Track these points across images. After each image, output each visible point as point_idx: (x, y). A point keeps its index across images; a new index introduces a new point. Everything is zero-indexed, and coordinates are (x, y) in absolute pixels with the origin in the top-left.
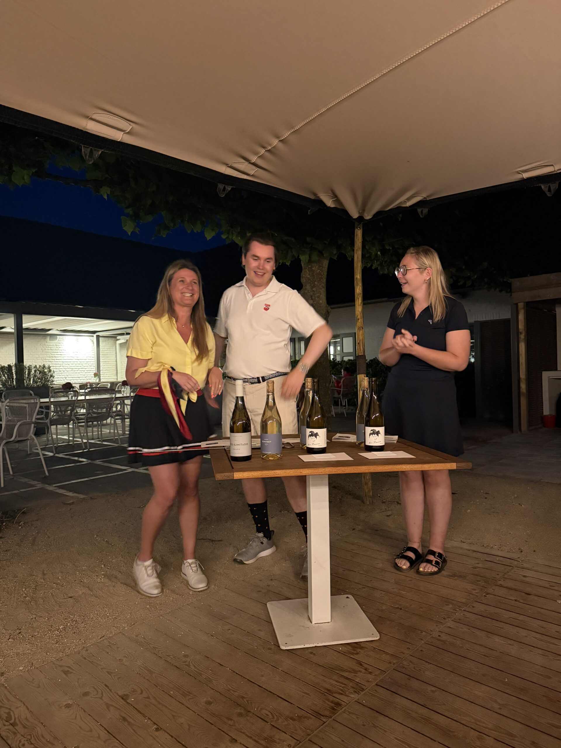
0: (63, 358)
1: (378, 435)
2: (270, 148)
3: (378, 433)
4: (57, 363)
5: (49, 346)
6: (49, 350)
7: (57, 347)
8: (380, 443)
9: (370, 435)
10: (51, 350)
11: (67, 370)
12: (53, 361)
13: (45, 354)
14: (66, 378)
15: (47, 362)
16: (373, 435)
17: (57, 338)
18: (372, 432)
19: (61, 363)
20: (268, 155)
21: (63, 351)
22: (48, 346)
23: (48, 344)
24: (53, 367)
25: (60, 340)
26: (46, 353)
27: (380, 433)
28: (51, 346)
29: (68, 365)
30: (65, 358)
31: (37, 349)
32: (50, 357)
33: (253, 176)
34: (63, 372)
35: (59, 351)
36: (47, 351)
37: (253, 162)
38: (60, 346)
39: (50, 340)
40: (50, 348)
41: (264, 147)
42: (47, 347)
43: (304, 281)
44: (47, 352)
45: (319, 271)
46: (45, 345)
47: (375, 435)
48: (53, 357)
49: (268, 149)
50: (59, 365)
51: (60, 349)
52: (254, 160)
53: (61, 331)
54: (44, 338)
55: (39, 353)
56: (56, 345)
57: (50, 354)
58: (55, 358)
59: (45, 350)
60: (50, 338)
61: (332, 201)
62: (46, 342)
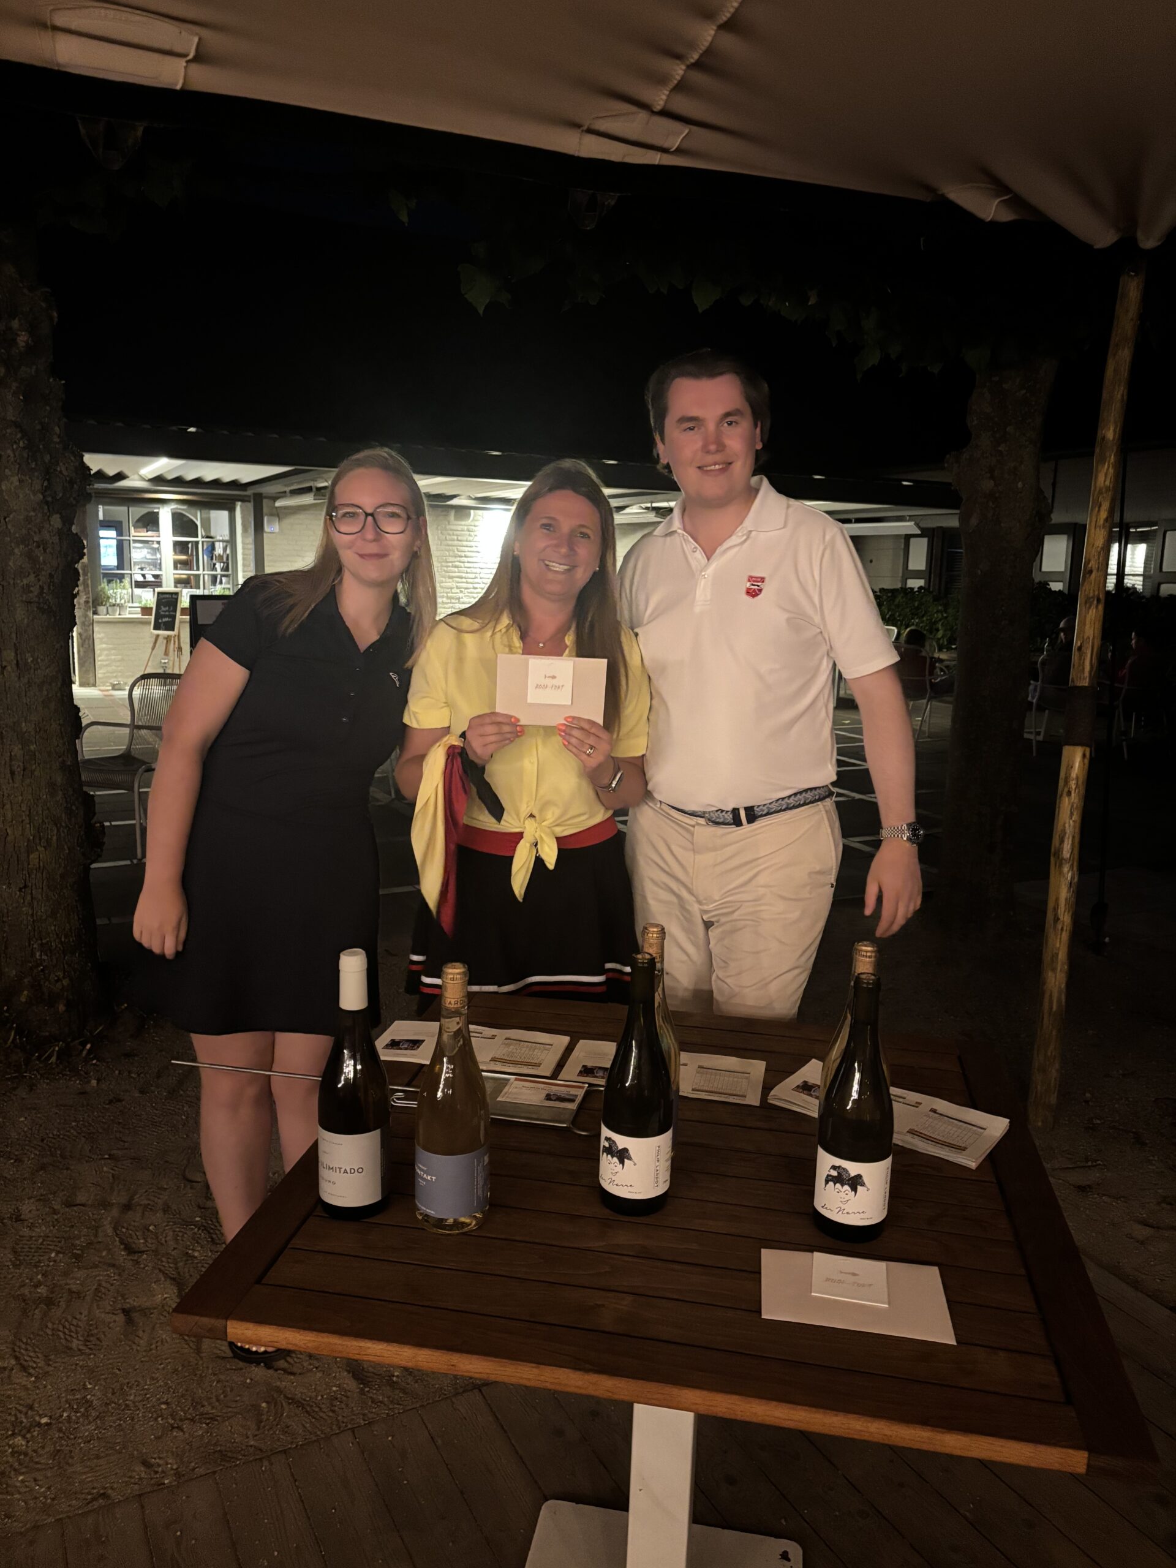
1: (854, 1189)
2: (696, 56)
3: (855, 1182)
4: (469, 570)
5: (455, 533)
6: (454, 540)
7: (470, 535)
8: (862, 1216)
9: (827, 1182)
10: (458, 540)
12: (462, 565)
13: (446, 550)
15: (449, 566)
16: (838, 1185)
17: (469, 515)
18: (834, 1173)
19: (478, 570)
20: (699, 78)
22: (451, 532)
23: (451, 527)
24: (462, 578)
25: (476, 518)
26: (448, 548)
27: (863, 1184)
28: (458, 533)
32: (456, 557)
33: (679, 151)
35: (473, 544)
36: (450, 543)
37: (658, 108)
38: (475, 533)
39: (456, 518)
40: (455, 538)
41: (679, 57)
42: (449, 535)
43: (975, 422)
44: (448, 545)
45: (1024, 392)
46: (446, 530)
47: (842, 1185)
48: (462, 557)
49: (692, 61)
50: (473, 576)
52: (662, 103)
53: (477, 499)
54: (445, 513)
56: (469, 531)
57: (455, 548)
58: (466, 560)
59: (446, 540)
60: (455, 515)
61: (1001, 201)
62: (447, 523)
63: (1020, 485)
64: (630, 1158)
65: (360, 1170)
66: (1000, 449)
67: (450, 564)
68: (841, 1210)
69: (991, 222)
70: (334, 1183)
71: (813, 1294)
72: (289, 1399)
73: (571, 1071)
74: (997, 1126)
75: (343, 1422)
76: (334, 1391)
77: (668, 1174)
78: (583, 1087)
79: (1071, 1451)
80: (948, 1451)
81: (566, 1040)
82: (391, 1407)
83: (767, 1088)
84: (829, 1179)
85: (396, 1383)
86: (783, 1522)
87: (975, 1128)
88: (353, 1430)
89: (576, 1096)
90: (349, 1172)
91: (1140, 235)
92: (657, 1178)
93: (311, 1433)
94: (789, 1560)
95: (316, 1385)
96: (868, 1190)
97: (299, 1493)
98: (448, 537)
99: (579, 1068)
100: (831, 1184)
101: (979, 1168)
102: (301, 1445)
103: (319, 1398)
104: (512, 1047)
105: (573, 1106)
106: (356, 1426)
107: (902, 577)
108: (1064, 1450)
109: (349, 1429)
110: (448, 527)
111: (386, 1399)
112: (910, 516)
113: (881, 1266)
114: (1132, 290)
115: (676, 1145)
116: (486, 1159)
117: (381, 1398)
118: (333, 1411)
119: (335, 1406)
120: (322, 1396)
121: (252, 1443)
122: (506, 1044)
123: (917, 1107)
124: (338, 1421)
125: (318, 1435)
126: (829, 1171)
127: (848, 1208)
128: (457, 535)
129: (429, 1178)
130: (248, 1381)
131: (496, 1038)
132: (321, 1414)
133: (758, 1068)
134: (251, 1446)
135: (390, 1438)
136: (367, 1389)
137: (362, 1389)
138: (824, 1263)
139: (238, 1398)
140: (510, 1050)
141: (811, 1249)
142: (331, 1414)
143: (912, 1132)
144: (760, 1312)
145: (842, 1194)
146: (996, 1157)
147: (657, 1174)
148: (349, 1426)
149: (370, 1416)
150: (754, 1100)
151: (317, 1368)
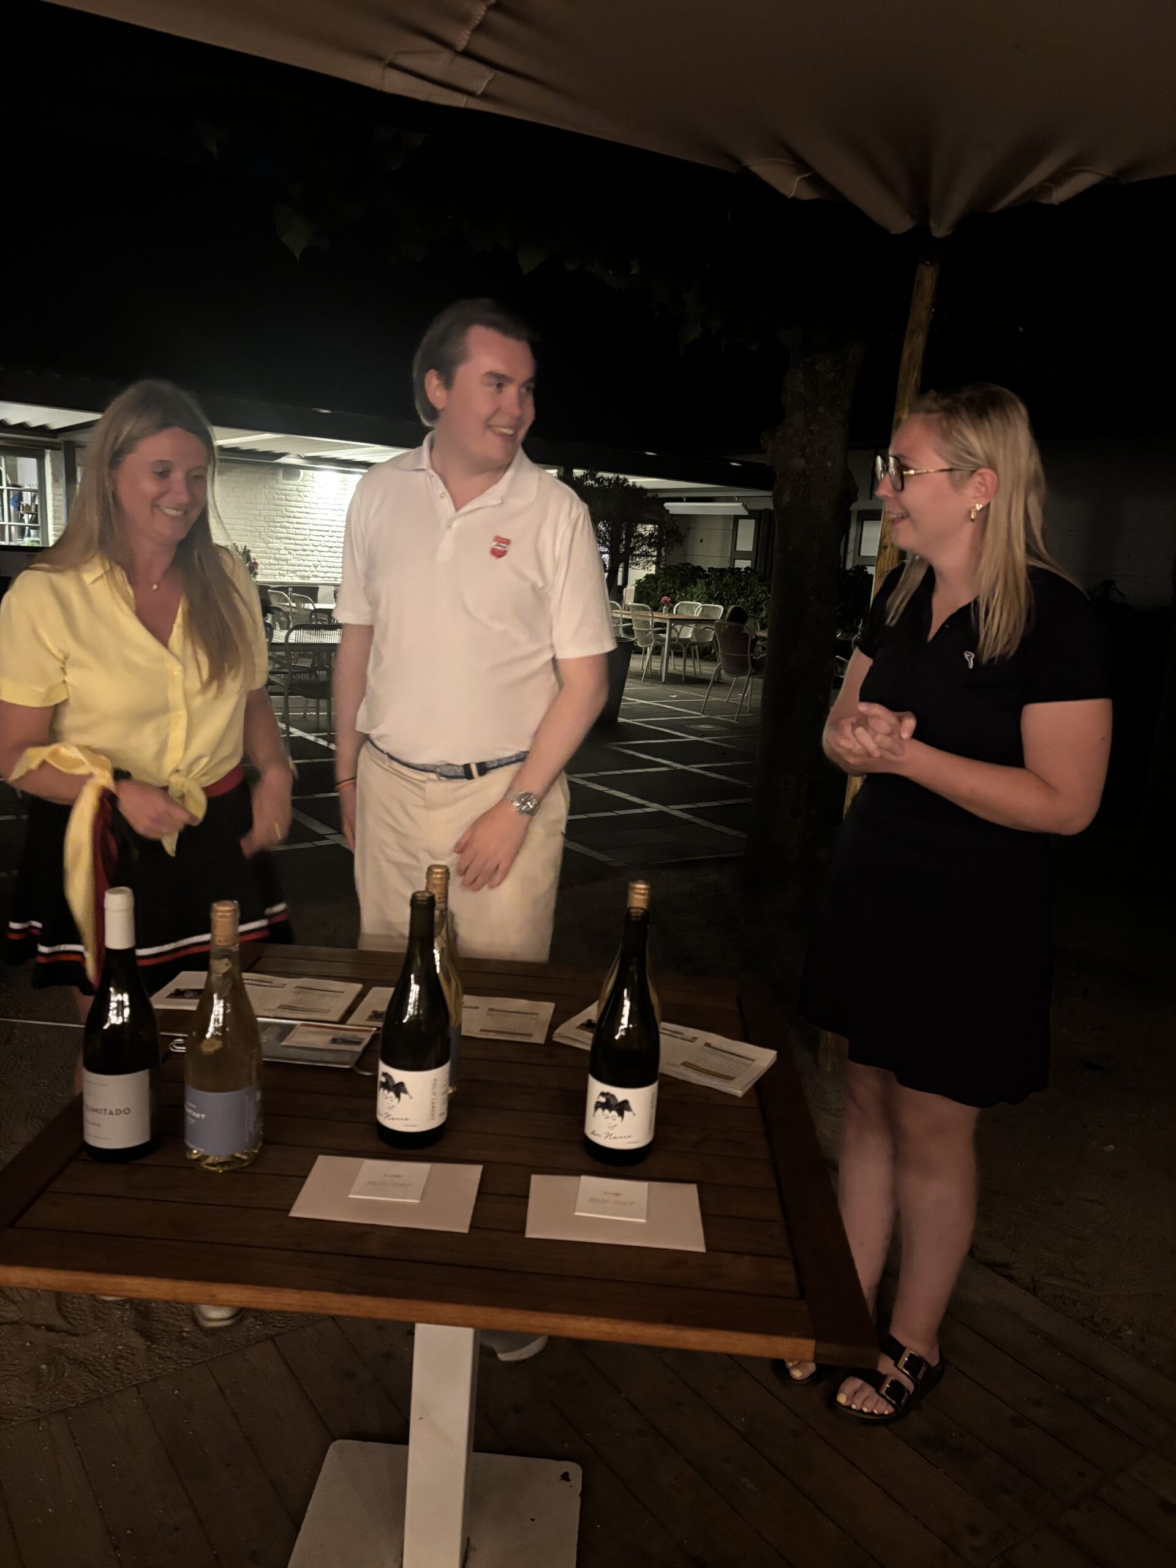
0: (311, 521)
1: (621, 1114)
3: (622, 1108)
4: (298, 531)
6: (282, 500)
7: (299, 495)
8: (629, 1140)
9: (596, 1108)
10: (286, 500)
11: (320, 548)
12: (291, 525)
13: (274, 509)
14: (316, 567)
15: (277, 527)
16: (606, 1111)
17: (299, 474)
18: (603, 1100)
19: (307, 532)
20: (502, 22)
21: (312, 505)
22: (279, 492)
23: (280, 486)
24: (290, 539)
25: (306, 478)
26: (276, 507)
27: (629, 1109)
28: (287, 492)
29: (321, 538)
30: (314, 522)
31: (256, 497)
32: (284, 517)
33: (485, 96)
34: (310, 553)
35: (302, 504)
36: (278, 502)
37: (463, 48)
38: (305, 494)
39: (286, 478)
42: (277, 494)
43: (789, 401)
44: (276, 505)
45: (834, 374)
46: (274, 489)
47: (610, 1111)
48: (290, 517)
50: (302, 537)
51: (305, 499)
52: (464, 43)
53: (306, 458)
54: (271, 472)
55: (261, 507)
56: (298, 491)
57: (284, 508)
58: (295, 520)
59: (274, 499)
60: (283, 474)
61: (801, 179)
62: (275, 482)
63: (829, 464)
64: (406, 1092)
65: (127, 1111)
66: (811, 428)
67: (278, 525)
68: (609, 1135)
69: (794, 199)
70: (99, 1125)
71: (577, 1214)
72: (70, 1359)
73: (359, 1017)
74: (765, 1057)
75: (128, 1379)
76: (120, 1350)
77: (445, 1106)
78: (370, 1031)
79: (801, 1341)
80: (689, 1346)
81: (358, 987)
82: (179, 1361)
83: (553, 1026)
84: (599, 1105)
85: (186, 1338)
86: (566, 1445)
87: (744, 1060)
88: (137, 1386)
89: (363, 1039)
90: (114, 1112)
91: (932, 224)
92: (433, 1111)
93: (93, 1392)
94: (568, 1480)
95: (100, 1344)
96: (634, 1114)
97: (78, 1451)
98: (275, 496)
99: (369, 1013)
100: (600, 1110)
101: (745, 1096)
102: (82, 1404)
103: (103, 1357)
104: (301, 995)
105: (359, 1049)
106: (139, 1382)
107: (731, 558)
108: (793, 1340)
109: (134, 1385)
110: (276, 486)
111: (174, 1354)
112: (738, 497)
113: (644, 1185)
114: (927, 278)
115: (454, 1079)
116: (258, 1095)
117: (169, 1354)
118: (118, 1369)
119: (120, 1364)
120: (106, 1355)
121: (29, 1404)
122: (295, 992)
123: (693, 1042)
124: (122, 1378)
125: (101, 1393)
126: (598, 1098)
127: (615, 1132)
128: (285, 495)
129: (198, 1115)
130: (28, 1344)
131: (286, 986)
132: (106, 1373)
133: (547, 1009)
134: (29, 1407)
135: (176, 1392)
136: (154, 1346)
137: (149, 1347)
138: (590, 1185)
139: (16, 1361)
140: (299, 998)
141: (578, 1173)
142: (115, 1372)
143: (686, 1064)
144: (523, 1232)
145: (610, 1120)
146: (762, 1086)
147: (433, 1107)
148: (135, 1382)
149: (157, 1371)
150: (539, 1038)
151: (101, 1328)
